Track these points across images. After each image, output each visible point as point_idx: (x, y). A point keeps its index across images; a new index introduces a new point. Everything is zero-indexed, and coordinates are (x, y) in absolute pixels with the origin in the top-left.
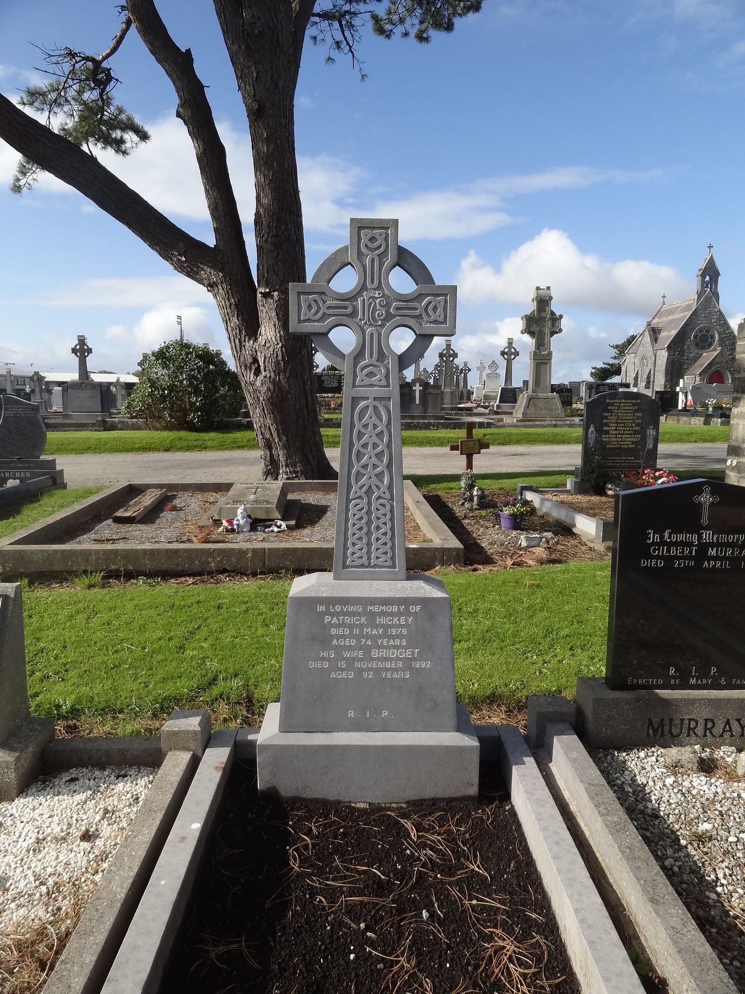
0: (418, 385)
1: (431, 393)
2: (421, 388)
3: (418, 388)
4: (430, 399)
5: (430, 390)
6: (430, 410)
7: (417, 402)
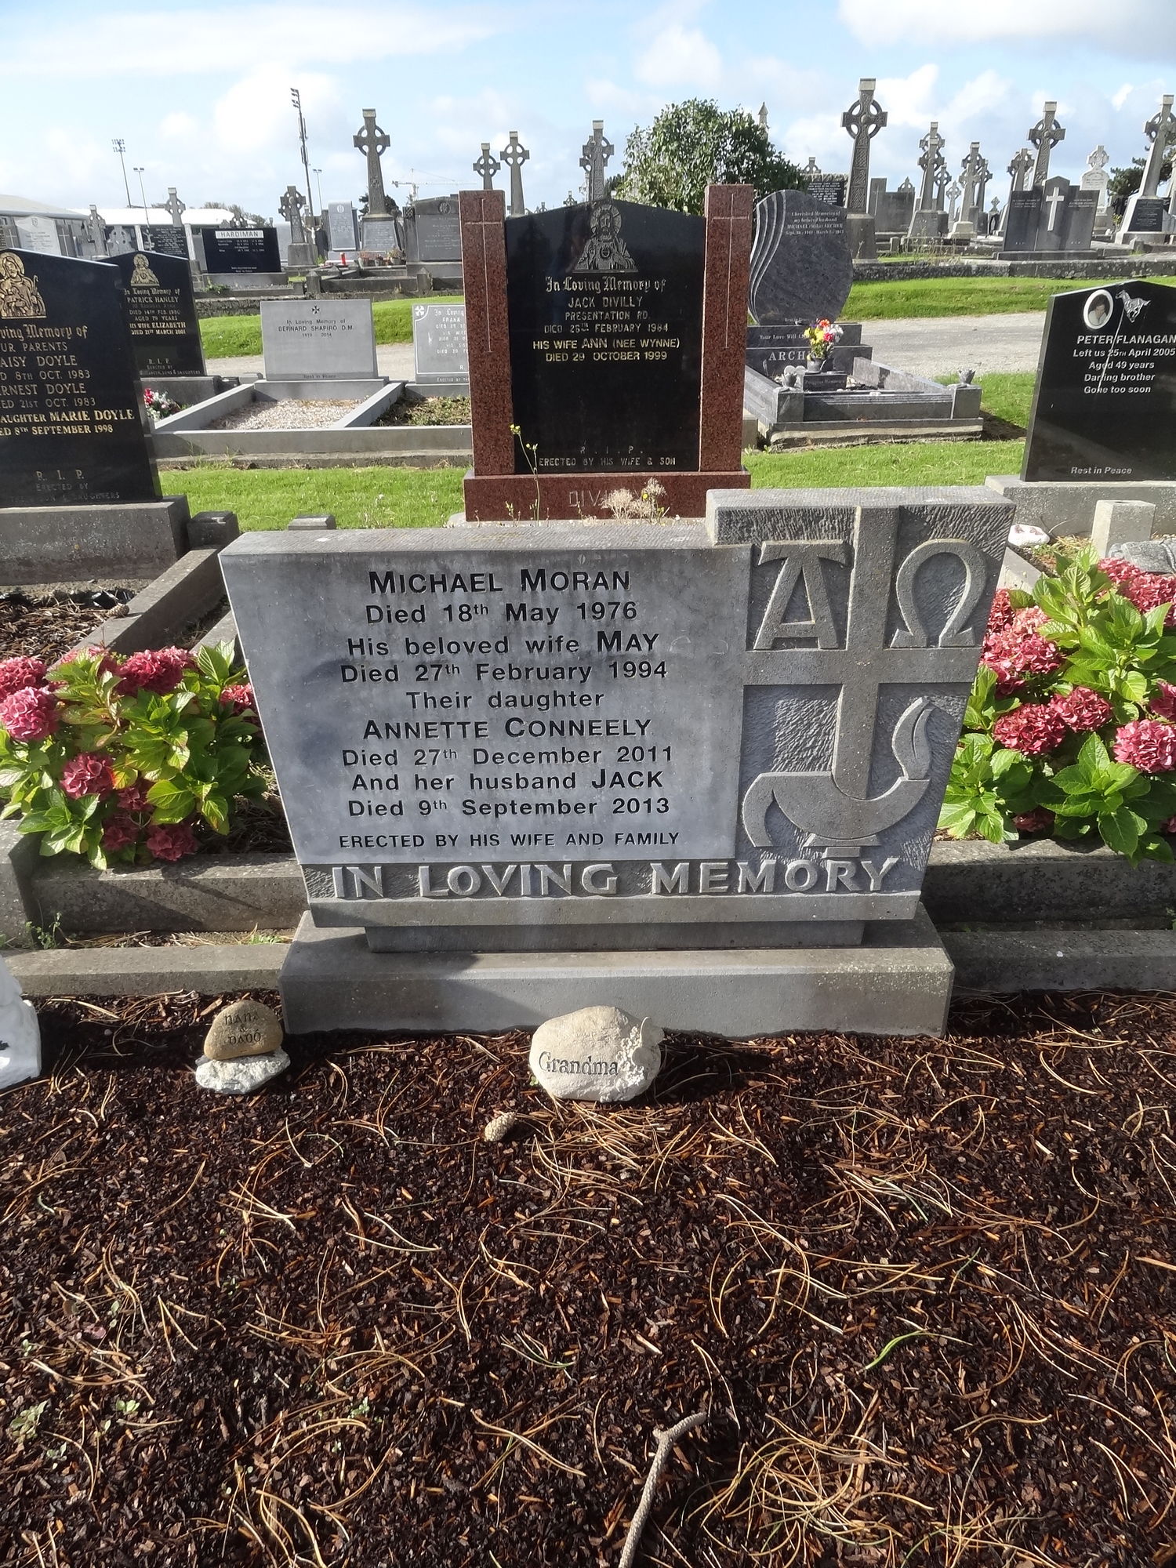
0: (1056, 191)
1: (1078, 209)
2: (1062, 198)
3: (1055, 198)
4: (1075, 220)
5: (1078, 202)
6: (1071, 242)
7: (1050, 227)
